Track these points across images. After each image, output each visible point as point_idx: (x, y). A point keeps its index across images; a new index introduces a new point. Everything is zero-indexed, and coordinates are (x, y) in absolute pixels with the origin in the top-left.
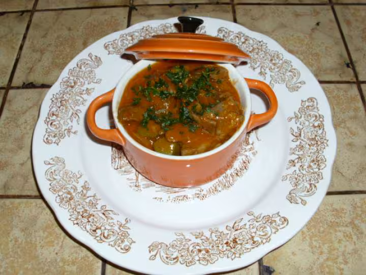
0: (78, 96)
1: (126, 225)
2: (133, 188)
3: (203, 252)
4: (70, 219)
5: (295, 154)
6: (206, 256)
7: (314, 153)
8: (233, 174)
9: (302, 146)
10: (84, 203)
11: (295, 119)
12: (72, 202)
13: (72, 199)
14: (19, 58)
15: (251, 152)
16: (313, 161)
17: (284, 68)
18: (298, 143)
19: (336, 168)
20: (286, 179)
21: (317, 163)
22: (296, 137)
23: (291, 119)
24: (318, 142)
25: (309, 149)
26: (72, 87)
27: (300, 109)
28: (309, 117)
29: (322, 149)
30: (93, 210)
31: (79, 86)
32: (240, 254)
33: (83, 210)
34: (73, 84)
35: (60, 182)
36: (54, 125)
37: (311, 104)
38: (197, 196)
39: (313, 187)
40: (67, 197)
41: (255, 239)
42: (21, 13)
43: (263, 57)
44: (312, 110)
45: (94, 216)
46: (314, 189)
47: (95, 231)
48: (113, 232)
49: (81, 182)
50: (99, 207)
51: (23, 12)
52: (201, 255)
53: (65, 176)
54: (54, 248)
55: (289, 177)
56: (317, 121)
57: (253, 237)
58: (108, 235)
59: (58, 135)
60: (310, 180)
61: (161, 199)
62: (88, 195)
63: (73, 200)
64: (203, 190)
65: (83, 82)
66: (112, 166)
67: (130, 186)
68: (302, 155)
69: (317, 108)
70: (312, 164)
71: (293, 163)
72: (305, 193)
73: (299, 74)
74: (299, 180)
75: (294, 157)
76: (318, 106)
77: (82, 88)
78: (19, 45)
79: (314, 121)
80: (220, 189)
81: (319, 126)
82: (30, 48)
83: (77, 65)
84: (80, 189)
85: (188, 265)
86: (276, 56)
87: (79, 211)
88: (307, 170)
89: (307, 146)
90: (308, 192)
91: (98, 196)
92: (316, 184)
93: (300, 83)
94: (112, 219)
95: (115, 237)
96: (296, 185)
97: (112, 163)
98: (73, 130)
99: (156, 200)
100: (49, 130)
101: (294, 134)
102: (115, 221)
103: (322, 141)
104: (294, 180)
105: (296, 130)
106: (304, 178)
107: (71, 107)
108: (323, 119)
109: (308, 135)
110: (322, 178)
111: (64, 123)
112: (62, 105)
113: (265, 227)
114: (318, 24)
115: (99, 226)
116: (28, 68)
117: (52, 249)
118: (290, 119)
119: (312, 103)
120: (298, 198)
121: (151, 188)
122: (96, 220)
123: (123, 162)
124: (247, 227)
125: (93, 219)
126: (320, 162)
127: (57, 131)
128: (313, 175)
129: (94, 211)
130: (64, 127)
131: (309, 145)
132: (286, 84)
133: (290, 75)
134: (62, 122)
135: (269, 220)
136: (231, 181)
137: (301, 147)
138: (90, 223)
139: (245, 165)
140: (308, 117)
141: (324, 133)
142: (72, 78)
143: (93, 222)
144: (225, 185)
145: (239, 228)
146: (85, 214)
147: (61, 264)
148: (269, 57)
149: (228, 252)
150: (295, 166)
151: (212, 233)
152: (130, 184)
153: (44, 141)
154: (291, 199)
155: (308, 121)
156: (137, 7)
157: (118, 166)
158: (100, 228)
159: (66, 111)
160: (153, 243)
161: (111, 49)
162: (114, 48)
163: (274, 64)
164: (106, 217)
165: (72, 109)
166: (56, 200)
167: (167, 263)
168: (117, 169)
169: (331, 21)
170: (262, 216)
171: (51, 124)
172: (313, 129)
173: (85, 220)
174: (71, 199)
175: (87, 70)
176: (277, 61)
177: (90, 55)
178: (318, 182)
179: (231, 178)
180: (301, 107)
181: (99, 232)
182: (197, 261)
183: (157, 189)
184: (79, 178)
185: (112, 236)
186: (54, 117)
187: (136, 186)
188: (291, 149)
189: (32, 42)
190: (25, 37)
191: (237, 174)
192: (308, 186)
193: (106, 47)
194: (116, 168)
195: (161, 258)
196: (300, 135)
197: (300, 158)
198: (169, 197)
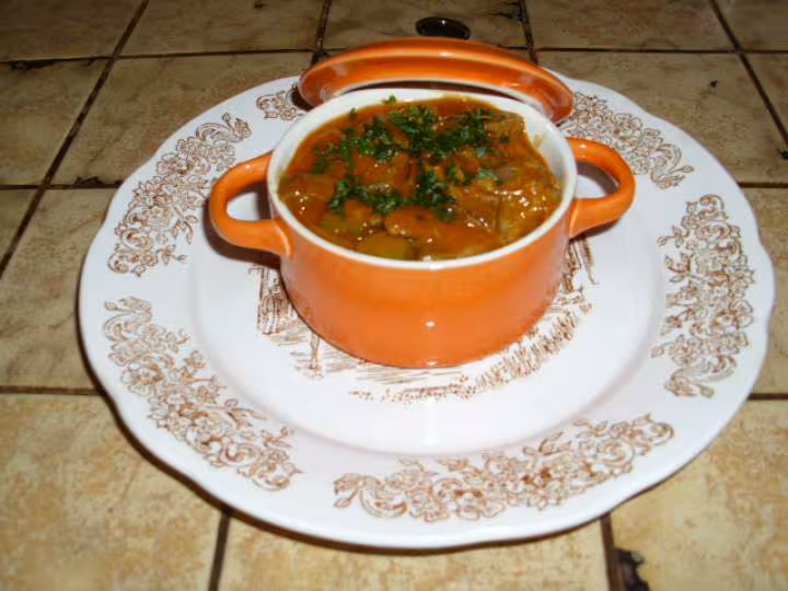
0: (193, 190)
1: (282, 440)
2: (302, 371)
3: (468, 495)
4: (150, 417)
5: (679, 305)
6: (474, 503)
7: (723, 299)
8: (538, 347)
9: (695, 289)
10: (187, 391)
11: (673, 240)
12: (159, 385)
13: (160, 379)
14: (75, 135)
15: (577, 305)
16: (722, 313)
17: (644, 144)
18: (685, 283)
19: (776, 346)
20: (663, 352)
21: (732, 317)
22: (679, 272)
23: (666, 239)
24: (730, 276)
25: (712, 292)
26: (182, 173)
27: (683, 219)
28: (706, 233)
29: (741, 289)
30: (207, 404)
31: (197, 171)
32: (559, 499)
33: (183, 402)
34: (185, 168)
35: (137, 345)
36: (136, 239)
37: (709, 207)
38: (454, 389)
39: (727, 361)
40: (147, 375)
41: (595, 469)
42: (87, 62)
43: (599, 127)
44: (712, 219)
45: (206, 415)
46: (728, 364)
47: (206, 444)
48: (250, 450)
49: (185, 351)
50: (220, 401)
51: (92, 60)
52: (461, 501)
53: (149, 336)
54: (106, 497)
55: (667, 348)
56: (726, 237)
57: (588, 466)
58: (237, 455)
59: (141, 258)
60: (718, 349)
61: (368, 394)
62: (196, 377)
63: (161, 382)
64: (467, 379)
65: (207, 166)
66: (258, 327)
67: (298, 368)
68: (695, 304)
69: (724, 214)
70: (720, 319)
71: (675, 321)
72: (710, 374)
73: (678, 152)
74: (692, 352)
75: (676, 311)
76: (725, 210)
77: (205, 178)
78: (77, 115)
79: (718, 238)
80: (506, 376)
81: (730, 247)
82: (100, 118)
83: (197, 134)
84: (179, 364)
85: (429, 518)
86: (626, 124)
87: (173, 402)
88: (709, 331)
89: (707, 287)
90: (715, 371)
91: (220, 381)
92: (735, 357)
93: (682, 169)
94: (250, 425)
95: (254, 460)
96: (686, 362)
97: (259, 321)
98: (177, 253)
99: (357, 396)
100: (122, 247)
101: (675, 267)
102: (257, 431)
103: (741, 273)
104: (681, 351)
105: (677, 259)
106: (704, 347)
107: (176, 209)
108: (738, 233)
109: (707, 267)
110: (747, 344)
111: (158, 238)
112: (155, 204)
113: (618, 445)
114: (714, 84)
115: (219, 435)
116: (91, 153)
117: (99, 499)
118: (664, 241)
119: (711, 205)
120: (691, 386)
121: (346, 372)
122: (210, 423)
123: (283, 319)
124: (575, 445)
125: (205, 422)
126: (738, 314)
127: (139, 251)
128: (724, 340)
129: (209, 408)
130: (157, 246)
131: (709, 284)
132: (652, 174)
133: (659, 157)
134: (153, 235)
135: (627, 431)
136: (533, 362)
137: (692, 291)
138: (197, 428)
139: (565, 330)
140: (703, 233)
141: (743, 258)
142: (182, 156)
143: (203, 428)
144: (519, 370)
145: (555, 450)
146: (186, 411)
147: (118, 533)
148: (612, 125)
149: (528, 495)
150: (679, 326)
151: (489, 461)
152: (298, 365)
153: (109, 265)
154: (677, 387)
155: (706, 240)
156: (330, 53)
157: (271, 327)
158: (219, 440)
159: (165, 215)
160: (345, 476)
161: (271, 109)
162: (277, 107)
163: (623, 139)
164: (236, 421)
165: (178, 213)
166: (122, 378)
167: (378, 514)
168: (270, 333)
169: (741, 79)
170: (609, 425)
171: (129, 236)
172: (716, 254)
173: (185, 422)
174: (156, 379)
175: (217, 143)
176: (630, 132)
177: (226, 117)
178: (737, 352)
179: (533, 356)
180: (687, 214)
181: (215, 447)
182: (453, 511)
183: (360, 375)
184: (179, 343)
185: (246, 458)
186: (137, 225)
187: (311, 368)
188: (668, 296)
189: (105, 110)
190: (90, 101)
191: (546, 347)
192: (715, 361)
193: (261, 104)
194: (267, 331)
195: (363, 505)
196: (688, 268)
197: (690, 310)
198: (388, 391)
